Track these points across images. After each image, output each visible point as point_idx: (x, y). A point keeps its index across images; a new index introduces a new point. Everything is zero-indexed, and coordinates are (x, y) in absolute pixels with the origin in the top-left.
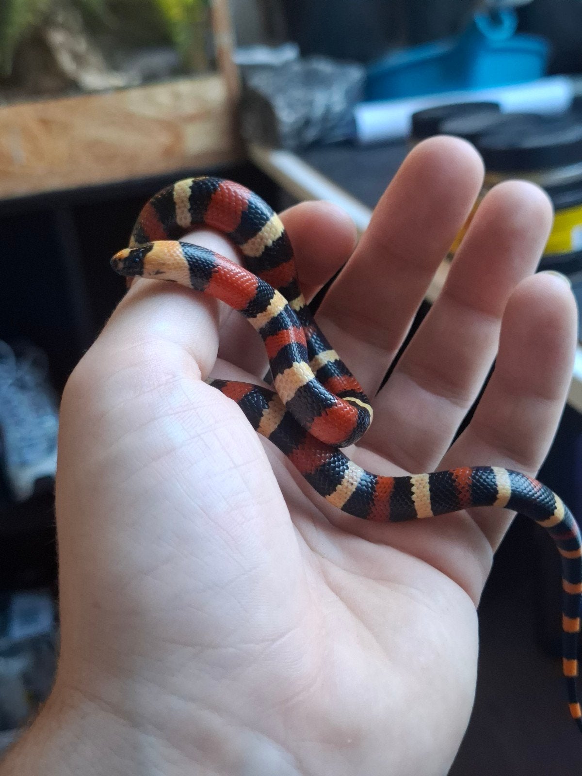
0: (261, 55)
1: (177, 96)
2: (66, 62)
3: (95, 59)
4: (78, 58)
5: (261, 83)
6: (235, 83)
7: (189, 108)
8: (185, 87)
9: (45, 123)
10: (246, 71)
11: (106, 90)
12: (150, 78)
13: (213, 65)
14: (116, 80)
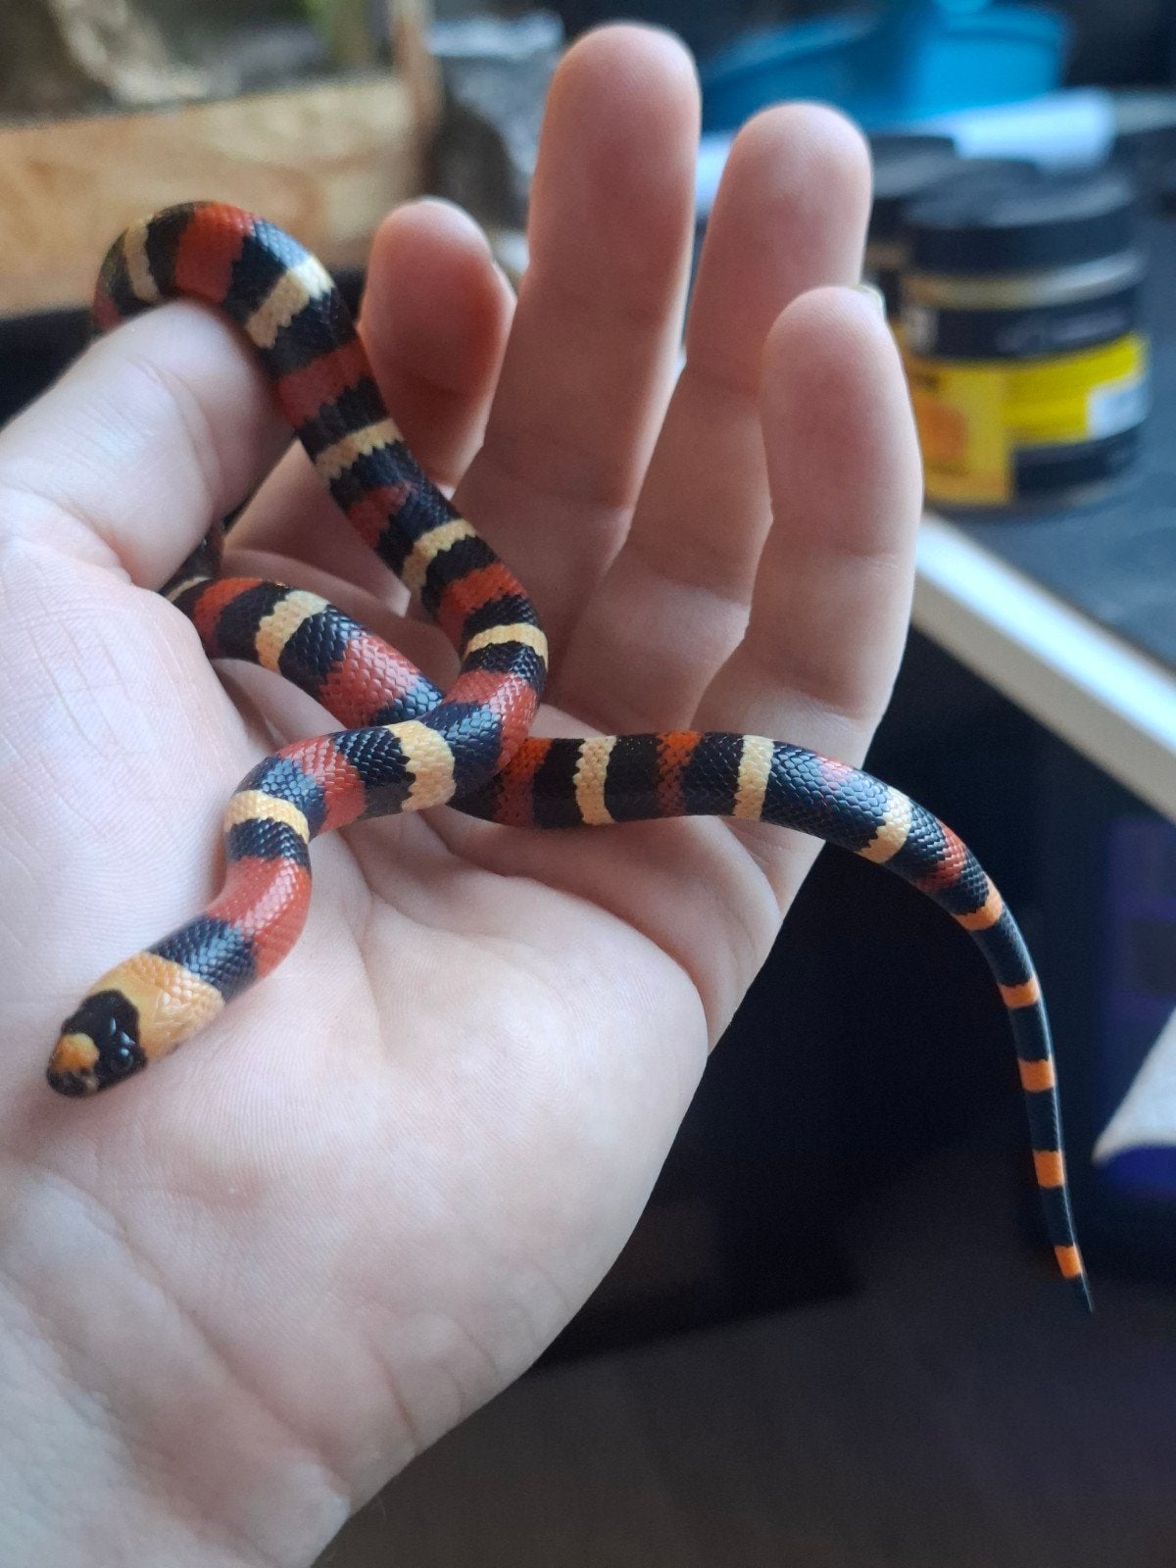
0: (484, 38)
1: (311, 119)
2: (86, 47)
3: (145, 41)
4: (109, 38)
5: (481, 94)
6: (430, 94)
7: (336, 144)
8: (327, 100)
9: (42, 170)
10: (451, 68)
11: (165, 105)
12: (258, 83)
13: (385, 56)
14: (187, 84)
